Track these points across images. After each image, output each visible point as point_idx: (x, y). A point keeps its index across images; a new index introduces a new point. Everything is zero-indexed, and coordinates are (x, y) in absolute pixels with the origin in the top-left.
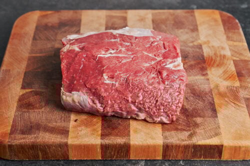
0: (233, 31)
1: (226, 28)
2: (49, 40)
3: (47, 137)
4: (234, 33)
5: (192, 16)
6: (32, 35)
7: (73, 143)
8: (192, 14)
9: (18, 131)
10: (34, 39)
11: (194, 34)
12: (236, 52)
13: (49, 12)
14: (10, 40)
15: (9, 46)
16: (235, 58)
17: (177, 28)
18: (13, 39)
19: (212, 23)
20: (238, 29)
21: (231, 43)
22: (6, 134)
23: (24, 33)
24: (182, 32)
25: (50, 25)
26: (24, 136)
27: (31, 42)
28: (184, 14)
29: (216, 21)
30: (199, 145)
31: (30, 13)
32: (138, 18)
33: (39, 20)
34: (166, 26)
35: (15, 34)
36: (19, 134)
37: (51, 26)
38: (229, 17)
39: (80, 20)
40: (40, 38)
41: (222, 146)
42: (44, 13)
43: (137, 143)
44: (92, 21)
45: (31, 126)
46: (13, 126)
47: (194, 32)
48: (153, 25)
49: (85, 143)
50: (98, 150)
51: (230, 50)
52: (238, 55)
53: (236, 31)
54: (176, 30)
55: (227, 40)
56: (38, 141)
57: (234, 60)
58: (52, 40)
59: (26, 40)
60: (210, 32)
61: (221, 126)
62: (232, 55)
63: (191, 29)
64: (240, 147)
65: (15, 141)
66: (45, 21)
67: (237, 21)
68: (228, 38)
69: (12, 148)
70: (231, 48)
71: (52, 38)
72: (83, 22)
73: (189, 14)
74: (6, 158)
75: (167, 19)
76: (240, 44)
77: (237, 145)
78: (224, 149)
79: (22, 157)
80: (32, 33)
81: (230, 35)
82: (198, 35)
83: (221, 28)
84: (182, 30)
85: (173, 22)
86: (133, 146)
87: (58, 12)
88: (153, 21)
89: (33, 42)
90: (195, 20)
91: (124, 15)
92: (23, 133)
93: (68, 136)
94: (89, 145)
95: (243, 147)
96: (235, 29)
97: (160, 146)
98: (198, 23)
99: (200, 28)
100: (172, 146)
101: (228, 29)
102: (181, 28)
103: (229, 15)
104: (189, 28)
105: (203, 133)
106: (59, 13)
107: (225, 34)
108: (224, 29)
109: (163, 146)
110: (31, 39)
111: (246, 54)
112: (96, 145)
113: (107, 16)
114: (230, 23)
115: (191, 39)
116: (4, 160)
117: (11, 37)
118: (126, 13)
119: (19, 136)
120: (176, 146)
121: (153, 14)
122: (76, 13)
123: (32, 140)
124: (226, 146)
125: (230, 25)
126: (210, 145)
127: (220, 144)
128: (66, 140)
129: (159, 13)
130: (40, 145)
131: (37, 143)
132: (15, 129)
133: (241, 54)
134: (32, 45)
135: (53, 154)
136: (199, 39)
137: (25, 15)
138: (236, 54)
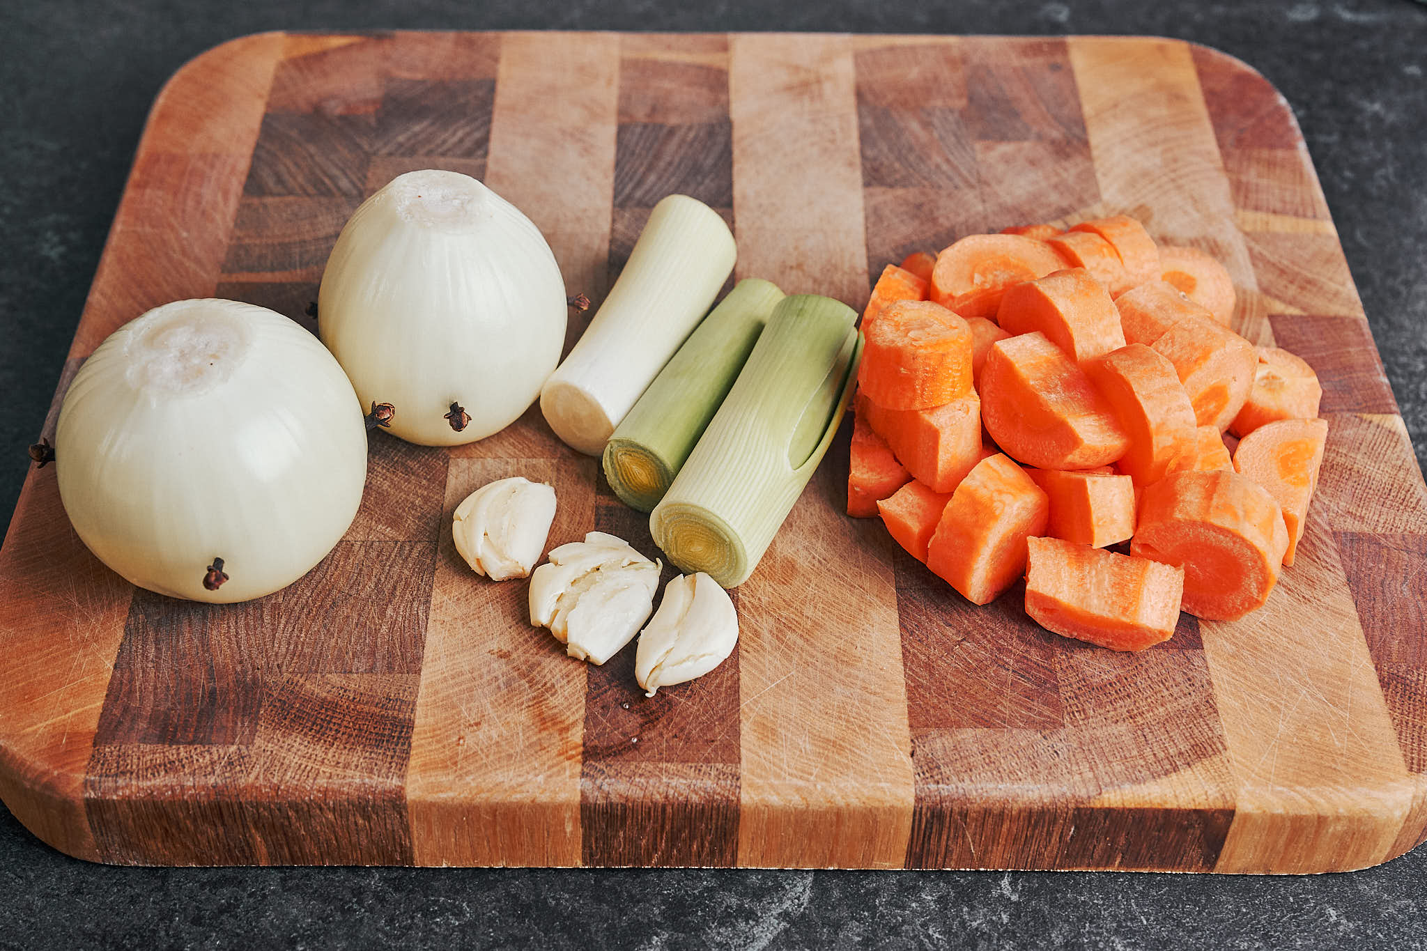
0: (1265, 153)
1: (1230, 137)
2: (327, 193)
3: (293, 759)
4: (1271, 164)
5: (1055, 68)
6: (244, 165)
7: (430, 798)
8: (1059, 59)
9: (142, 725)
10: (253, 185)
11: (1070, 171)
12: (1282, 272)
13: (336, 41)
14: (129, 193)
15: (119, 226)
16: (1278, 307)
17: (983, 136)
18: (141, 186)
19: (1160, 111)
20: (1291, 147)
21: (1254, 220)
22: (74, 737)
23: (203, 156)
24: (1007, 160)
25: (335, 108)
26: (171, 753)
27: (233, 204)
28: (1017, 61)
29: (1175, 96)
30: (1108, 812)
31: (236, 45)
32: (783, 77)
33: (279, 85)
34: (926, 125)
35: (154, 158)
36: (144, 740)
37: (342, 118)
38: (1241, 78)
39: (491, 87)
40: (280, 180)
41: (1230, 814)
42: (308, 45)
43: (775, 800)
44: (552, 90)
45: (212, 693)
46: (113, 694)
47: (1067, 156)
48: (860, 116)
49: (497, 797)
50: (569, 828)
51: (1255, 258)
52: (1292, 290)
53: (1280, 154)
54: (978, 146)
55: (1236, 203)
56: (242, 782)
57: (1273, 318)
58: (345, 194)
59: (208, 192)
60: (1152, 160)
61: (1223, 699)
62: (1266, 291)
63: (1053, 142)
64: (1321, 821)
65: (121, 782)
66: (314, 87)
67: (1282, 101)
68: (1241, 193)
69: (107, 816)
70: (1257, 248)
71: (344, 183)
72: (503, 97)
73: (1040, 60)
74: (83, 854)
75: (930, 87)
76: (1305, 226)
77: (1306, 811)
78: (1234, 826)
79: (160, 852)
80: (240, 156)
81: (1251, 175)
82: (1088, 176)
83: (1206, 138)
84: (1005, 148)
85: (961, 103)
86: (757, 811)
87: (380, 38)
88: (860, 95)
89: (243, 207)
90: (1075, 92)
91: (714, 59)
92: (167, 732)
93: (405, 757)
94: (520, 806)
95: (1338, 819)
96: (1272, 147)
97: (901, 813)
98: (1088, 110)
99: (1096, 137)
100: (964, 814)
101: (1239, 142)
102: (1003, 138)
103: (1241, 66)
104: (1040, 138)
105: (1127, 739)
106: (387, 46)
107: (1226, 169)
108: (1221, 146)
109: (917, 813)
110: (236, 186)
111: (1333, 286)
112: (557, 808)
113: (626, 65)
114: (1248, 114)
115: (1054, 198)
116: (72, 860)
117: (135, 175)
118: (725, 48)
119: (144, 753)
120: (986, 813)
121: (858, 57)
122: (471, 44)
123: (211, 780)
124: (1247, 817)
125: (1251, 122)
126: (1168, 812)
127: (1220, 805)
128: (394, 782)
129: (891, 49)
130: (257, 805)
131: (241, 791)
132: (126, 709)
133: (1308, 284)
134: (240, 222)
135: (328, 841)
136: (1097, 197)
137: (213, 56)
138: (1282, 282)
